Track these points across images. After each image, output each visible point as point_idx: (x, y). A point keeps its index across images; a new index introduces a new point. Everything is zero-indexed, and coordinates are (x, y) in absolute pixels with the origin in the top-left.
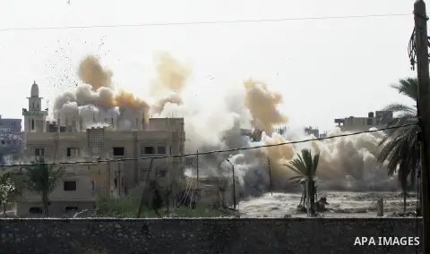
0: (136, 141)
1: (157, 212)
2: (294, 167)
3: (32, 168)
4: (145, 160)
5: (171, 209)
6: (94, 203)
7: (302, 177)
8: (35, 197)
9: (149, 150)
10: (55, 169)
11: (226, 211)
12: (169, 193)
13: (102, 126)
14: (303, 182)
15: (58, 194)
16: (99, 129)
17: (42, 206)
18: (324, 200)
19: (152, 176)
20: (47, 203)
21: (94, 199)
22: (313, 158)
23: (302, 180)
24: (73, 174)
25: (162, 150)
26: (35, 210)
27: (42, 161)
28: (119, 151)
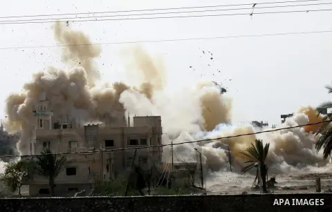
0: (123, 135)
1: (140, 191)
2: (250, 154)
3: (42, 158)
4: (130, 150)
5: (152, 189)
6: (90, 184)
7: (256, 161)
8: (43, 181)
9: (133, 142)
10: (58, 158)
11: (195, 189)
12: (150, 176)
13: (96, 124)
14: (257, 166)
15: (62, 178)
16: (94, 126)
17: (49, 188)
19: (136, 162)
20: (53, 185)
21: (91, 182)
22: (264, 146)
23: (256, 164)
24: (75, 161)
25: (144, 142)
26: (43, 191)
27: (49, 151)
28: (109, 143)
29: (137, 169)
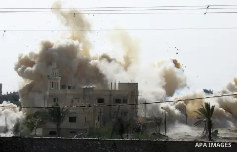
0: (111, 95)
2: (200, 113)
3: (52, 109)
4: (115, 106)
5: (129, 135)
6: (86, 130)
7: (205, 118)
8: (53, 126)
9: (118, 101)
10: (64, 110)
11: (160, 136)
12: (128, 125)
13: (91, 87)
14: (205, 121)
15: (65, 124)
17: (56, 131)
18: (216, 131)
19: (119, 115)
20: (59, 128)
21: (86, 127)
22: (211, 108)
23: (205, 120)
24: (75, 113)
25: (125, 101)
26: (52, 133)
27: (57, 105)
28: (101, 101)
29: (120, 120)
